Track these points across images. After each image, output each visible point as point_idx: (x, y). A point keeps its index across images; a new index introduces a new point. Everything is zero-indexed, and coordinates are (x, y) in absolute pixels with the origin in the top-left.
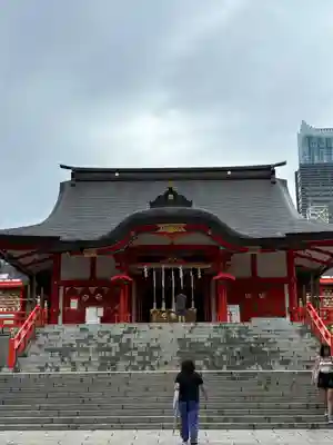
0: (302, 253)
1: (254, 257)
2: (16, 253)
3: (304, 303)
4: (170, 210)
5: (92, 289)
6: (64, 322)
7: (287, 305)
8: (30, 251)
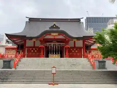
0: (87, 41)
1: (75, 42)
2: (15, 39)
3: (87, 53)
4: (54, 29)
5: (34, 49)
6: (27, 57)
7: (83, 54)
8: (17, 39)
